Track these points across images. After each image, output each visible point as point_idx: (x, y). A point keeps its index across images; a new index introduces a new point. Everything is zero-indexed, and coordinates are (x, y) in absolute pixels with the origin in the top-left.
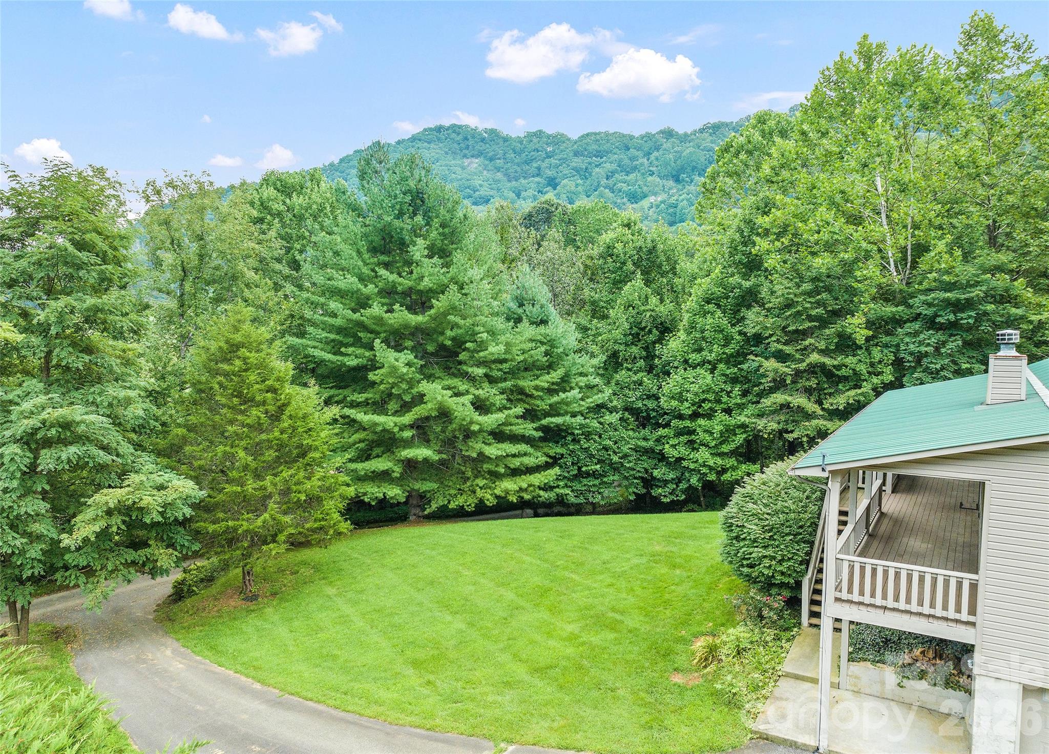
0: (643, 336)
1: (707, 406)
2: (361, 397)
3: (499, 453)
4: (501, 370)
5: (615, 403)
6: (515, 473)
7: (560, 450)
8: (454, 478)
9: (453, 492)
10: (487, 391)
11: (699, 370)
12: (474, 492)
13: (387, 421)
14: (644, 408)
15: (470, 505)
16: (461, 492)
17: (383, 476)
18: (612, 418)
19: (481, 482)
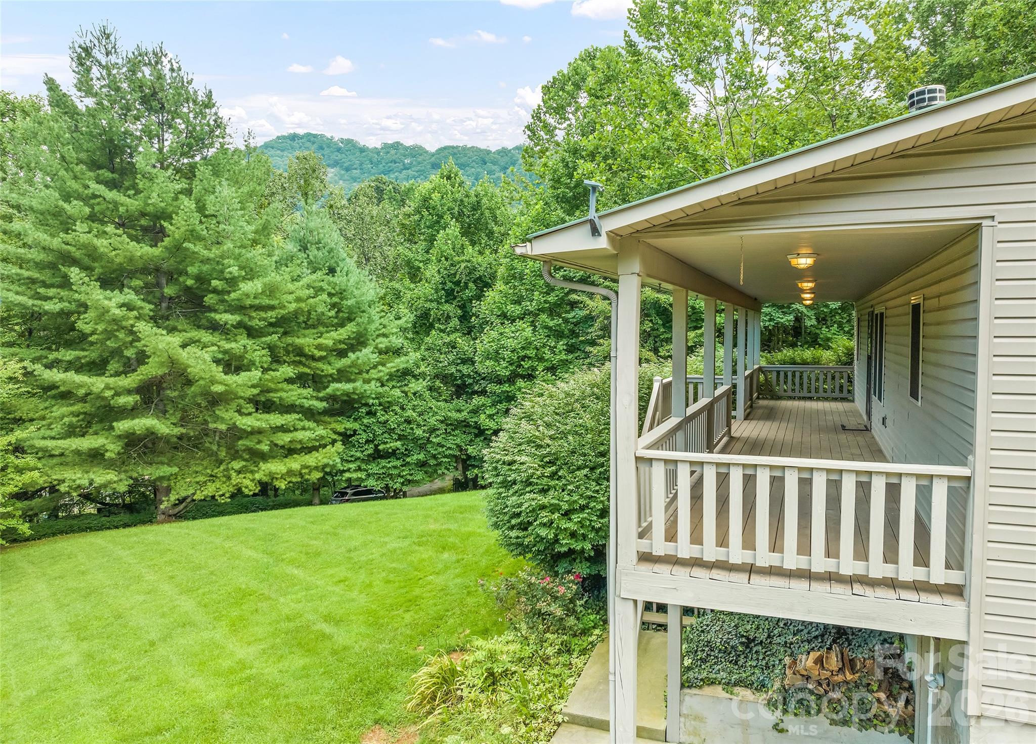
0: (458, 292)
1: (526, 364)
2: (68, 355)
3: (257, 424)
4: (264, 319)
5: (423, 369)
6: (290, 451)
7: (350, 425)
8: (205, 463)
9: (201, 478)
10: (240, 344)
11: (519, 324)
12: (229, 478)
13: (97, 383)
14: (458, 374)
15: (223, 495)
16: (213, 477)
17: (95, 457)
18: (416, 386)
19: (237, 465)
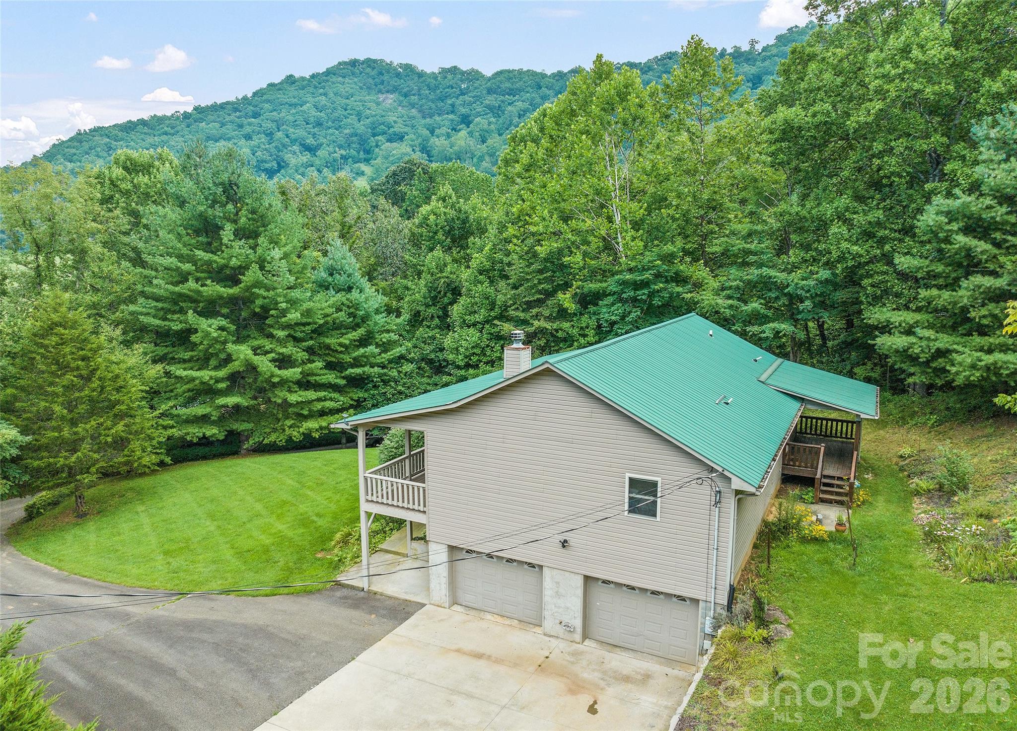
0: (440, 298)
1: (475, 359)
2: (187, 355)
3: (300, 399)
4: (304, 332)
5: (412, 355)
6: (322, 413)
7: (362, 394)
8: (270, 420)
9: (267, 430)
10: (289, 349)
11: (471, 330)
12: (284, 430)
13: (205, 375)
14: (436, 360)
15: (281, 441)
16: (275, 430)
17: (204, 419)
18: (408, 367)
19: (289, 422)
